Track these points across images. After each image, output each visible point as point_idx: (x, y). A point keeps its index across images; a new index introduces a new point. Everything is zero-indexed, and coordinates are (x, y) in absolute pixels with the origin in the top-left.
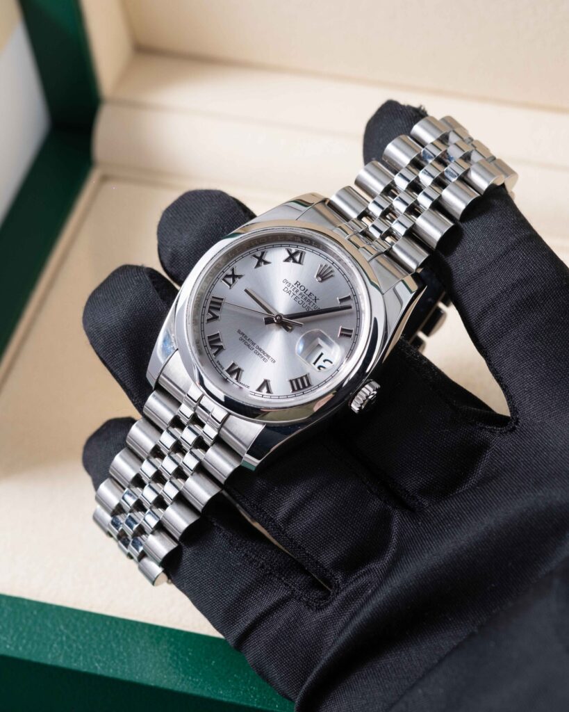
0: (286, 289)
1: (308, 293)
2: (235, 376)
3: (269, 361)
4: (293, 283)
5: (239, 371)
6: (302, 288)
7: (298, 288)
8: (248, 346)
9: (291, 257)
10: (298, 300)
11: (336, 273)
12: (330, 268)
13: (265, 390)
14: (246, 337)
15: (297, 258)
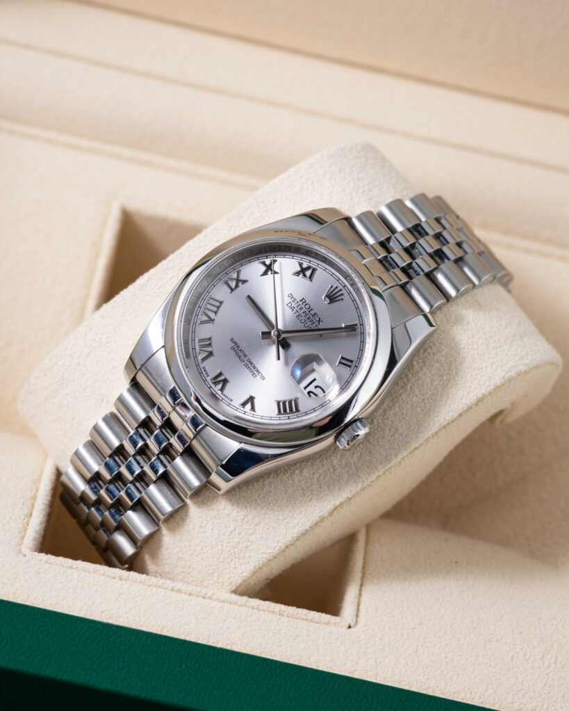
0: (290, 305)
1: (312, 312)
2: (220, 386)
3: (258, 377)
4: (298, 300)
5: (225, 381)
6: (307, 306)
7: (303, 306)
8: (239, 357)
9: (303, 271)
10: (301, 318)
11: (346, 297)
12: (341, 290)
13: (249, 406)
14: (238, 347)
15: (308, 273)
